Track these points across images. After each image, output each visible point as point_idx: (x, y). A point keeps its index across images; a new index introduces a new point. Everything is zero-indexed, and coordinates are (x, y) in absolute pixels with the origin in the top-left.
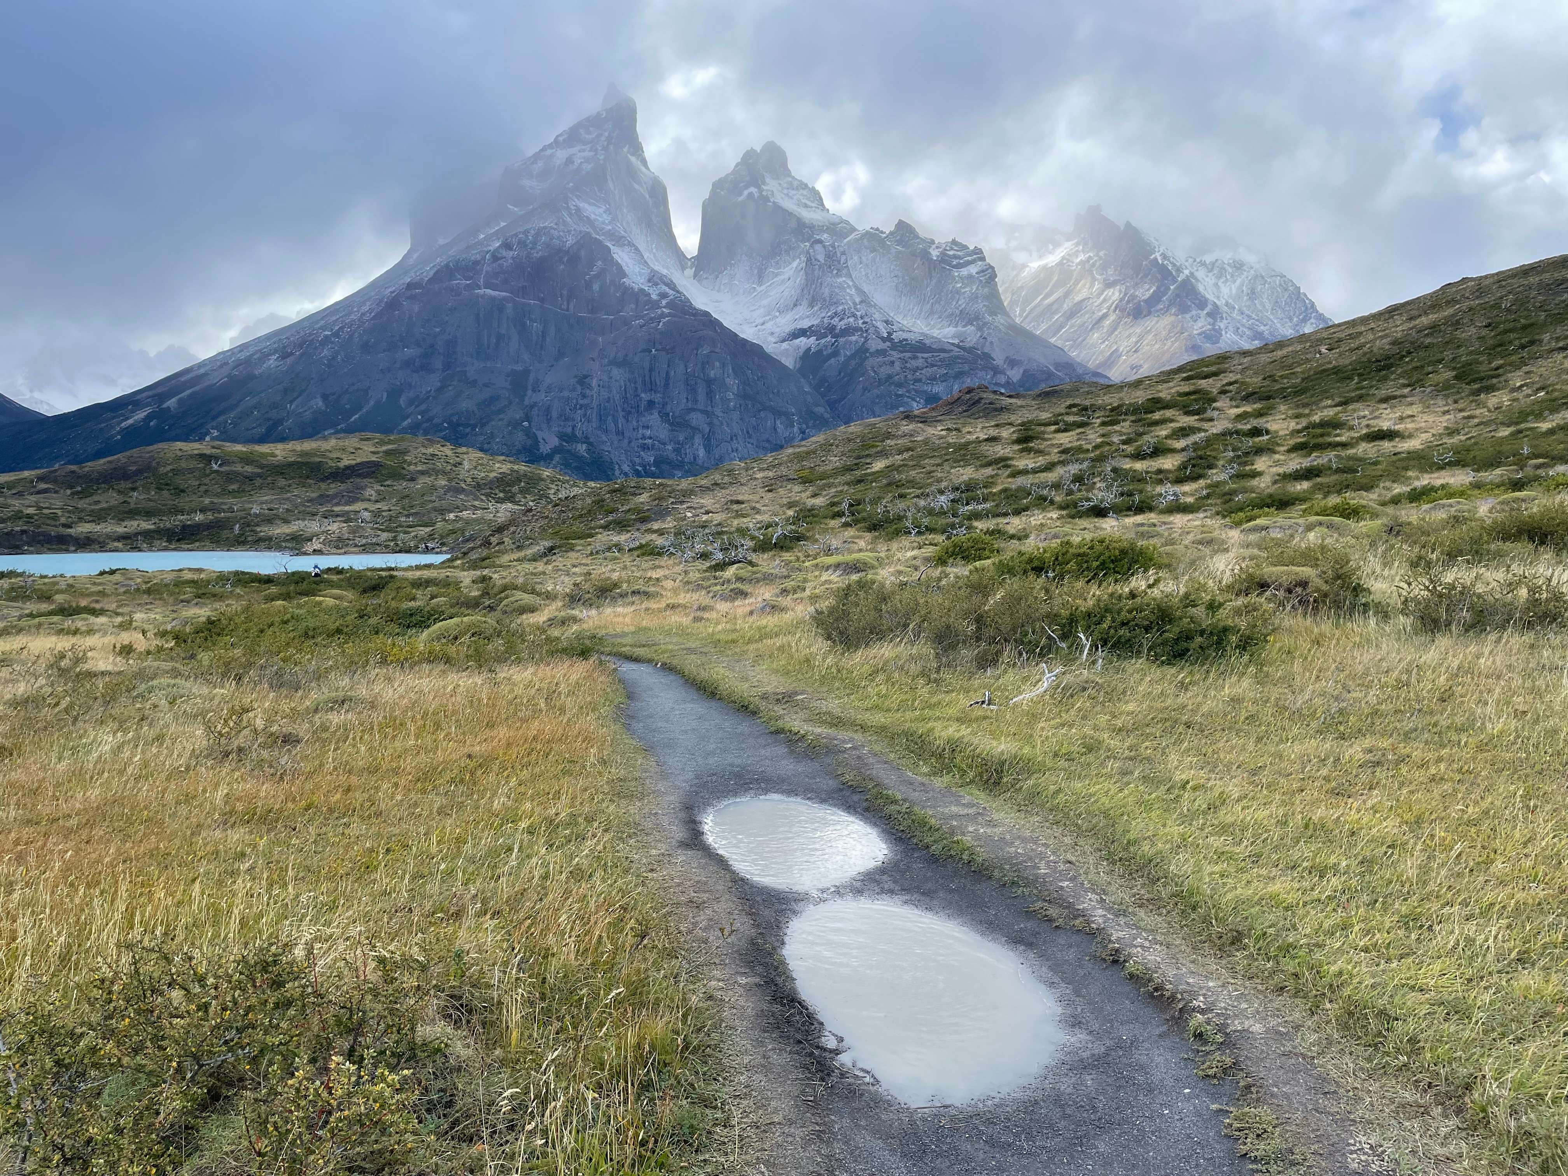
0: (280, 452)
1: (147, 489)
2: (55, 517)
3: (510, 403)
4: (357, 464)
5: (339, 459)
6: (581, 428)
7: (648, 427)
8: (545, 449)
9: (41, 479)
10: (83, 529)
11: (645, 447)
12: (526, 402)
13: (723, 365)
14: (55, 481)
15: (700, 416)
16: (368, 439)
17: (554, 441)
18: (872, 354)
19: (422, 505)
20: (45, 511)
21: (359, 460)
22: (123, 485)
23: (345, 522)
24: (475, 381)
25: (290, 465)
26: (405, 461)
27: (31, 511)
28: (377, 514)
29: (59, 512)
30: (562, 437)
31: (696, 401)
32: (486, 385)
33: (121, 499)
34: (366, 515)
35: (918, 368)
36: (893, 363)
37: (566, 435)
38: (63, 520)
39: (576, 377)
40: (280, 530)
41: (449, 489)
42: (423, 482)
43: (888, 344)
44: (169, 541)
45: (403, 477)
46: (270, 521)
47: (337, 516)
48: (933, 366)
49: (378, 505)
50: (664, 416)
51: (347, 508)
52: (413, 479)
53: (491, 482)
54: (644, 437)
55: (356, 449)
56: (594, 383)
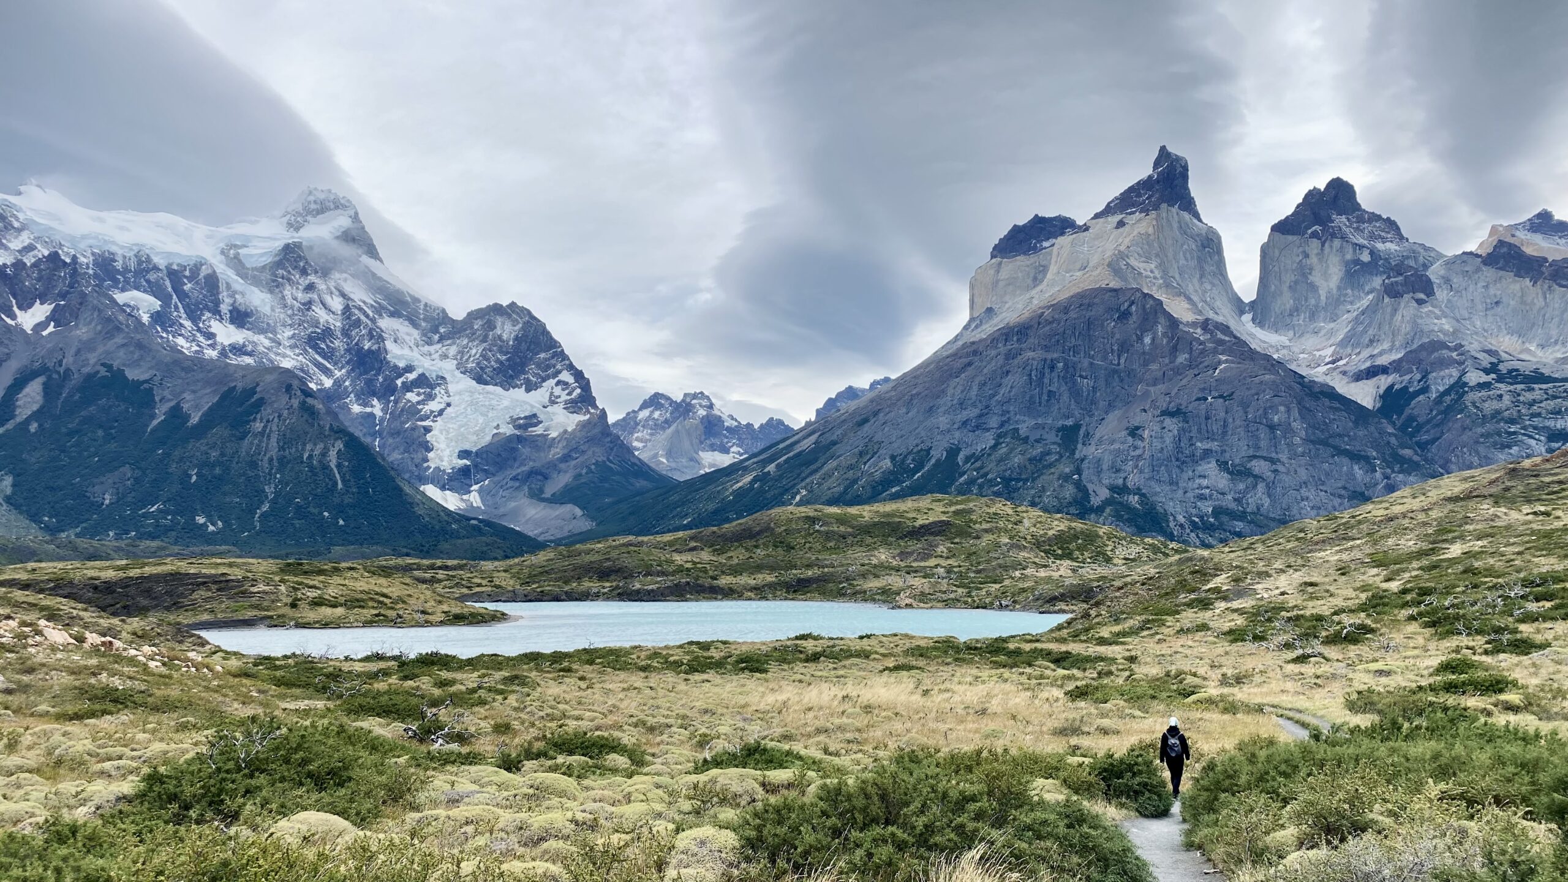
0: (866, 513)
1: (766, 546)
2: (705, 571)
3: (1061, 456)
4: (930, 524)
5: (915, 519)
6: (1133, 480)
7: (1205, 477)
8: (1095, 501)
9: (692, 538)
10: (724, 581)
11: (1202, 497)
12: (1077, 456)
13: (1288, 410)
14: (701, 540)
15: (1262, 463)
16: (939, 500)
17: (1104, 493)
18: (1472, 389)
19: (988, 561)
20: (699, 566)
21: (931, 520)
22: (750, 543)
23: (924, 577)
24: (1027, 438)
25: (875, 524)
26: (971, 520)
27: (689, 565)
28: (949, 571)
29: (708, 566)
30: (1113, 488)
31: (1257, 447)
32: (1037, 441)
33: (747, 555)
34: (941, 571)
35: (1534, 402)
36: (1501, 396)
37: (1117, 487)
38: (711, 573)
39: (1127, 429)
40: (873, 584)
41: (1012, 546)
42: (987, 539)
43: (1494, 376)
44: (788, 592)
45: (969, 535)
46: (864, 576)
47: (916, 571)
48: (1555, 397)
49: (950, 562)
50: (1223, 465)
51: (922, 564)
52: (978, 537)
53: (1049, 539)
54: (1200, 487)
55: (929, 509)
56: (1146, 434)
